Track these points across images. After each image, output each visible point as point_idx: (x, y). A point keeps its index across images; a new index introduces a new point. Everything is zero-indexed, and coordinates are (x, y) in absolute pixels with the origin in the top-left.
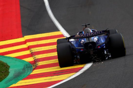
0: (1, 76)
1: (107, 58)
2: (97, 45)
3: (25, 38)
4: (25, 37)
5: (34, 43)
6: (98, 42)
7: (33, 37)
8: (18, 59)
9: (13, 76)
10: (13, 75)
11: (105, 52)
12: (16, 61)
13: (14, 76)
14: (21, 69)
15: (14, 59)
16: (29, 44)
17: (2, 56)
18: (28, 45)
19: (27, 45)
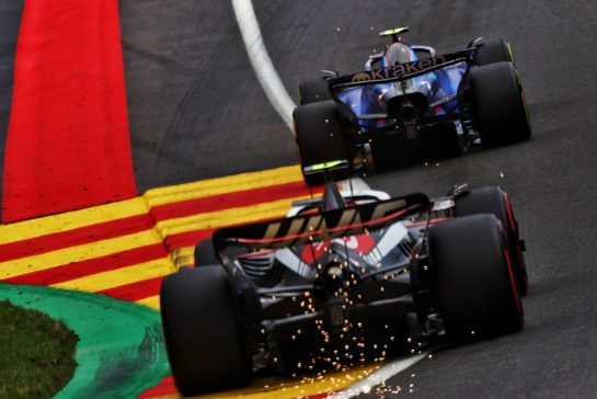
0: (38, 381)
1: (465, 149)
2: (432, 105)
3: (148, 198)
4: (150, 193)
5: (190, 223)
6: (434, 93)
7: (186, 192)
8: (115, 303)
9: (96, 380)
10: (92, 377)
11: (460, 131)
12: (106, 308)
13: (100, 383)
14: (134, 347)
15: (97, 303)
16: (169, 228)
17: (40, 289)
18: (165, 233)
19: (158, 232)
